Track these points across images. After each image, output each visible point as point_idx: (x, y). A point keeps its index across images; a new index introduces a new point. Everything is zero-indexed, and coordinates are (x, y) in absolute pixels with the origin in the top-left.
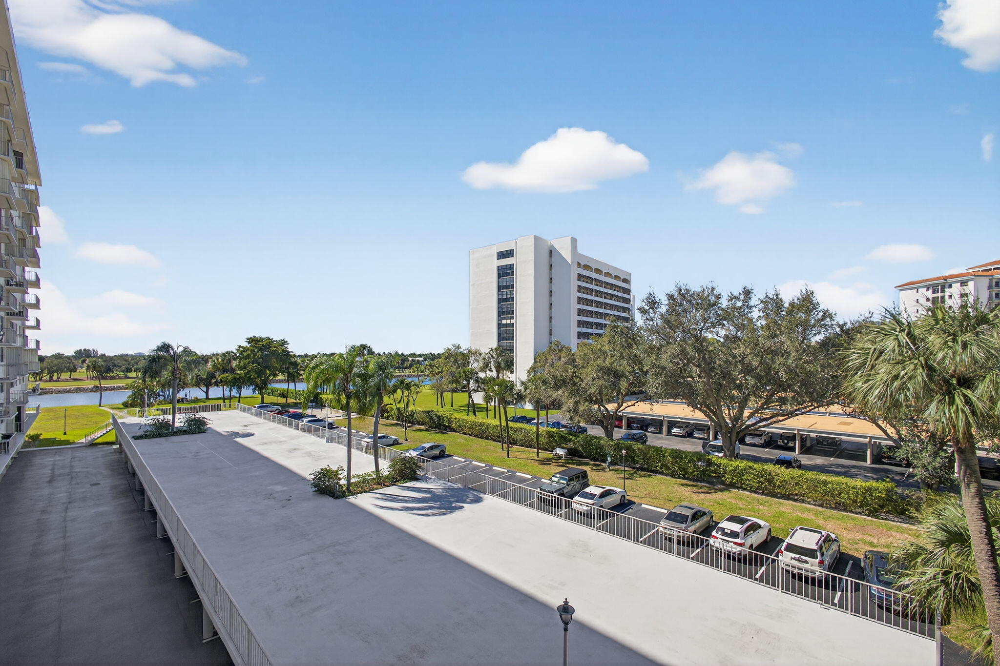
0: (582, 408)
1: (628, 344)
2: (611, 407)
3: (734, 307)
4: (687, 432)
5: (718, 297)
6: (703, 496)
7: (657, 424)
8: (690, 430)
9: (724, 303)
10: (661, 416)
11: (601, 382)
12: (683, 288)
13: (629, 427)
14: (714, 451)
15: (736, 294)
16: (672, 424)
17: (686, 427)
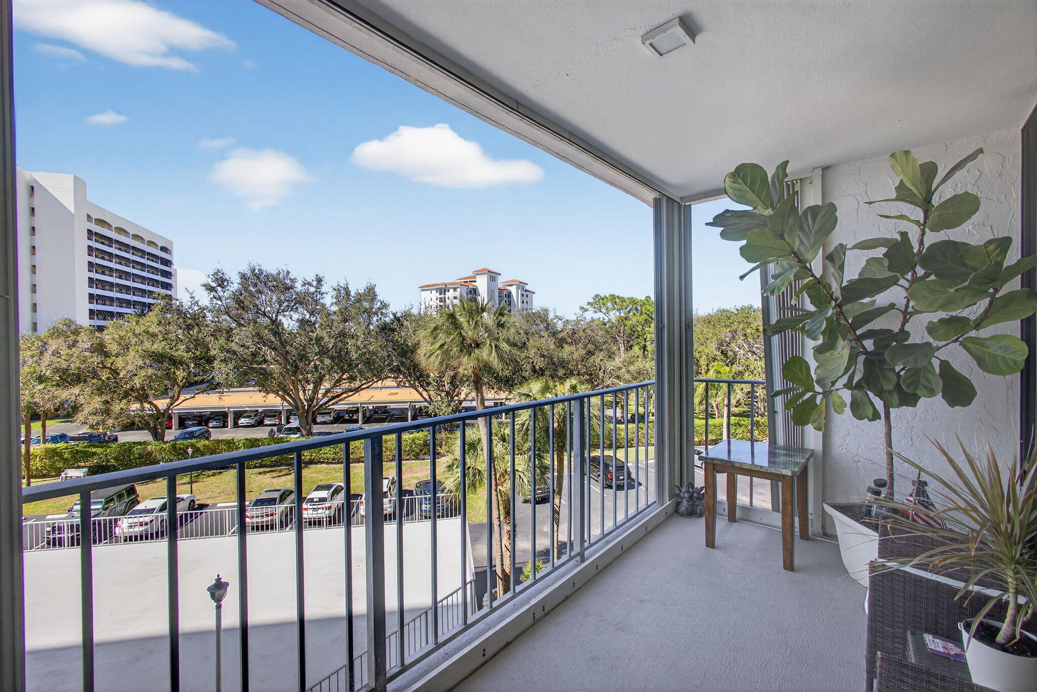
0: (116, 407)
1: (187, 326)
2: (162, 404)
3: (307, 293)
4: (256, 421)
5: (293, 281)
6: (284, 478)
7: (221, 417)
8: (259, 418)
9: (299, 287)
10: (225, 408)
11: (150, 371)
12: (257, 268)
13: (182, 423)
14: (290, 434)
15: (309, 280)
16: (238, 415)
17: (255, 416)
